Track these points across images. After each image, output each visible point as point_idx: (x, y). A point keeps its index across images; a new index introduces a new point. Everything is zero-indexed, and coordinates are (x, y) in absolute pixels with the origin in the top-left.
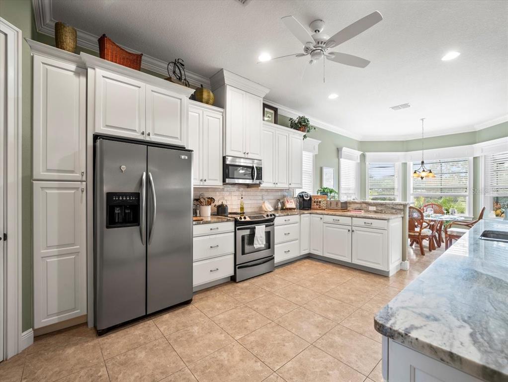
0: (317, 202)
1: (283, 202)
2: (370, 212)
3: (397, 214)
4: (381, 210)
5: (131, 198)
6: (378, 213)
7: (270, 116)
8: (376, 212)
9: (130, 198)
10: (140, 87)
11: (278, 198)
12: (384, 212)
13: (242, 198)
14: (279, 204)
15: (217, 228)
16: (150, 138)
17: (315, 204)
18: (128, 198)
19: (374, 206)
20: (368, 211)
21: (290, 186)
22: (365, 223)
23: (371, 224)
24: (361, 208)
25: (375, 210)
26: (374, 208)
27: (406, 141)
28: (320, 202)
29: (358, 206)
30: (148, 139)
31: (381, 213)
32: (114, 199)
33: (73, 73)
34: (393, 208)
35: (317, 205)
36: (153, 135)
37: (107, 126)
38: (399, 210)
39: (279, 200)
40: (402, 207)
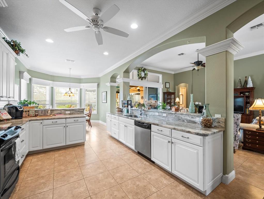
2: (67, 114)
3: (80, 114)
4: (73, 113)
6: (71, 114)
8: (70, 114)
12: (74, 114)
19: (68, 111)
20: (65, 114)
22: (74, 120)
23: (78, 120)
24: (61, 113)
25: (69, 113)
26: (69, 112)
27: (53, 76)
29: (59, 112)
31: (72, 114)
34: (78, 111)
38: (81, 112)
40: (83, 110)
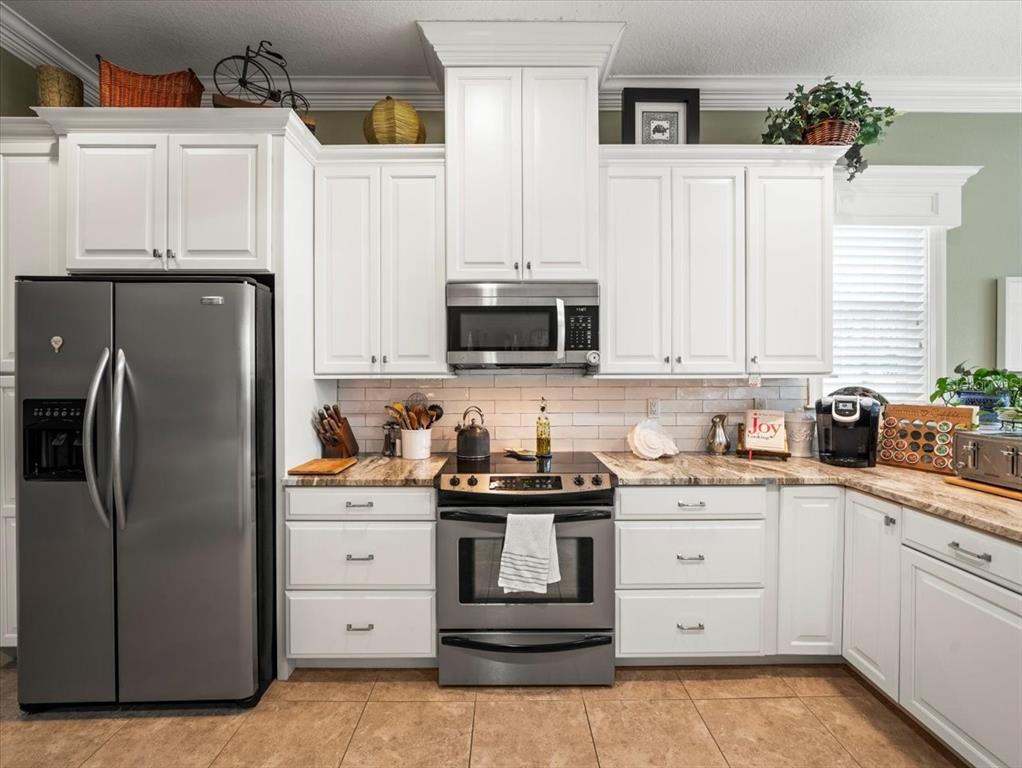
0: (916, 435)
1: (740, 425)
5: (72, 414)
7: (665, 124)
9: (69, 411)
10: (154, 146)
11: (721, 411)
13: (543, 409)
14: (720, 431)
15: (371, 504)
16: (177, 264)
17: (905, 443)
18: (64, 414)
21: (754, 368)
28: (930, 436)
30: (170, 266)
32: (35, 414)
33: (48, 158)
35: (915, 447)
36: (185, 255)
37: (89, 252)
39: (722, 417)
